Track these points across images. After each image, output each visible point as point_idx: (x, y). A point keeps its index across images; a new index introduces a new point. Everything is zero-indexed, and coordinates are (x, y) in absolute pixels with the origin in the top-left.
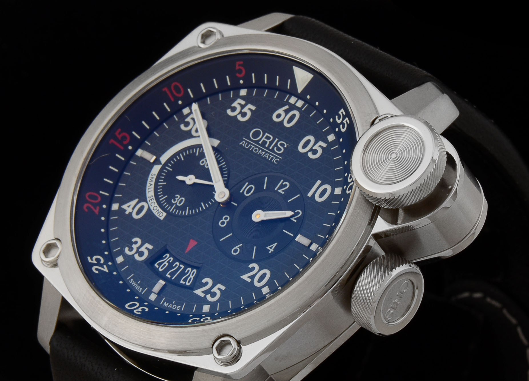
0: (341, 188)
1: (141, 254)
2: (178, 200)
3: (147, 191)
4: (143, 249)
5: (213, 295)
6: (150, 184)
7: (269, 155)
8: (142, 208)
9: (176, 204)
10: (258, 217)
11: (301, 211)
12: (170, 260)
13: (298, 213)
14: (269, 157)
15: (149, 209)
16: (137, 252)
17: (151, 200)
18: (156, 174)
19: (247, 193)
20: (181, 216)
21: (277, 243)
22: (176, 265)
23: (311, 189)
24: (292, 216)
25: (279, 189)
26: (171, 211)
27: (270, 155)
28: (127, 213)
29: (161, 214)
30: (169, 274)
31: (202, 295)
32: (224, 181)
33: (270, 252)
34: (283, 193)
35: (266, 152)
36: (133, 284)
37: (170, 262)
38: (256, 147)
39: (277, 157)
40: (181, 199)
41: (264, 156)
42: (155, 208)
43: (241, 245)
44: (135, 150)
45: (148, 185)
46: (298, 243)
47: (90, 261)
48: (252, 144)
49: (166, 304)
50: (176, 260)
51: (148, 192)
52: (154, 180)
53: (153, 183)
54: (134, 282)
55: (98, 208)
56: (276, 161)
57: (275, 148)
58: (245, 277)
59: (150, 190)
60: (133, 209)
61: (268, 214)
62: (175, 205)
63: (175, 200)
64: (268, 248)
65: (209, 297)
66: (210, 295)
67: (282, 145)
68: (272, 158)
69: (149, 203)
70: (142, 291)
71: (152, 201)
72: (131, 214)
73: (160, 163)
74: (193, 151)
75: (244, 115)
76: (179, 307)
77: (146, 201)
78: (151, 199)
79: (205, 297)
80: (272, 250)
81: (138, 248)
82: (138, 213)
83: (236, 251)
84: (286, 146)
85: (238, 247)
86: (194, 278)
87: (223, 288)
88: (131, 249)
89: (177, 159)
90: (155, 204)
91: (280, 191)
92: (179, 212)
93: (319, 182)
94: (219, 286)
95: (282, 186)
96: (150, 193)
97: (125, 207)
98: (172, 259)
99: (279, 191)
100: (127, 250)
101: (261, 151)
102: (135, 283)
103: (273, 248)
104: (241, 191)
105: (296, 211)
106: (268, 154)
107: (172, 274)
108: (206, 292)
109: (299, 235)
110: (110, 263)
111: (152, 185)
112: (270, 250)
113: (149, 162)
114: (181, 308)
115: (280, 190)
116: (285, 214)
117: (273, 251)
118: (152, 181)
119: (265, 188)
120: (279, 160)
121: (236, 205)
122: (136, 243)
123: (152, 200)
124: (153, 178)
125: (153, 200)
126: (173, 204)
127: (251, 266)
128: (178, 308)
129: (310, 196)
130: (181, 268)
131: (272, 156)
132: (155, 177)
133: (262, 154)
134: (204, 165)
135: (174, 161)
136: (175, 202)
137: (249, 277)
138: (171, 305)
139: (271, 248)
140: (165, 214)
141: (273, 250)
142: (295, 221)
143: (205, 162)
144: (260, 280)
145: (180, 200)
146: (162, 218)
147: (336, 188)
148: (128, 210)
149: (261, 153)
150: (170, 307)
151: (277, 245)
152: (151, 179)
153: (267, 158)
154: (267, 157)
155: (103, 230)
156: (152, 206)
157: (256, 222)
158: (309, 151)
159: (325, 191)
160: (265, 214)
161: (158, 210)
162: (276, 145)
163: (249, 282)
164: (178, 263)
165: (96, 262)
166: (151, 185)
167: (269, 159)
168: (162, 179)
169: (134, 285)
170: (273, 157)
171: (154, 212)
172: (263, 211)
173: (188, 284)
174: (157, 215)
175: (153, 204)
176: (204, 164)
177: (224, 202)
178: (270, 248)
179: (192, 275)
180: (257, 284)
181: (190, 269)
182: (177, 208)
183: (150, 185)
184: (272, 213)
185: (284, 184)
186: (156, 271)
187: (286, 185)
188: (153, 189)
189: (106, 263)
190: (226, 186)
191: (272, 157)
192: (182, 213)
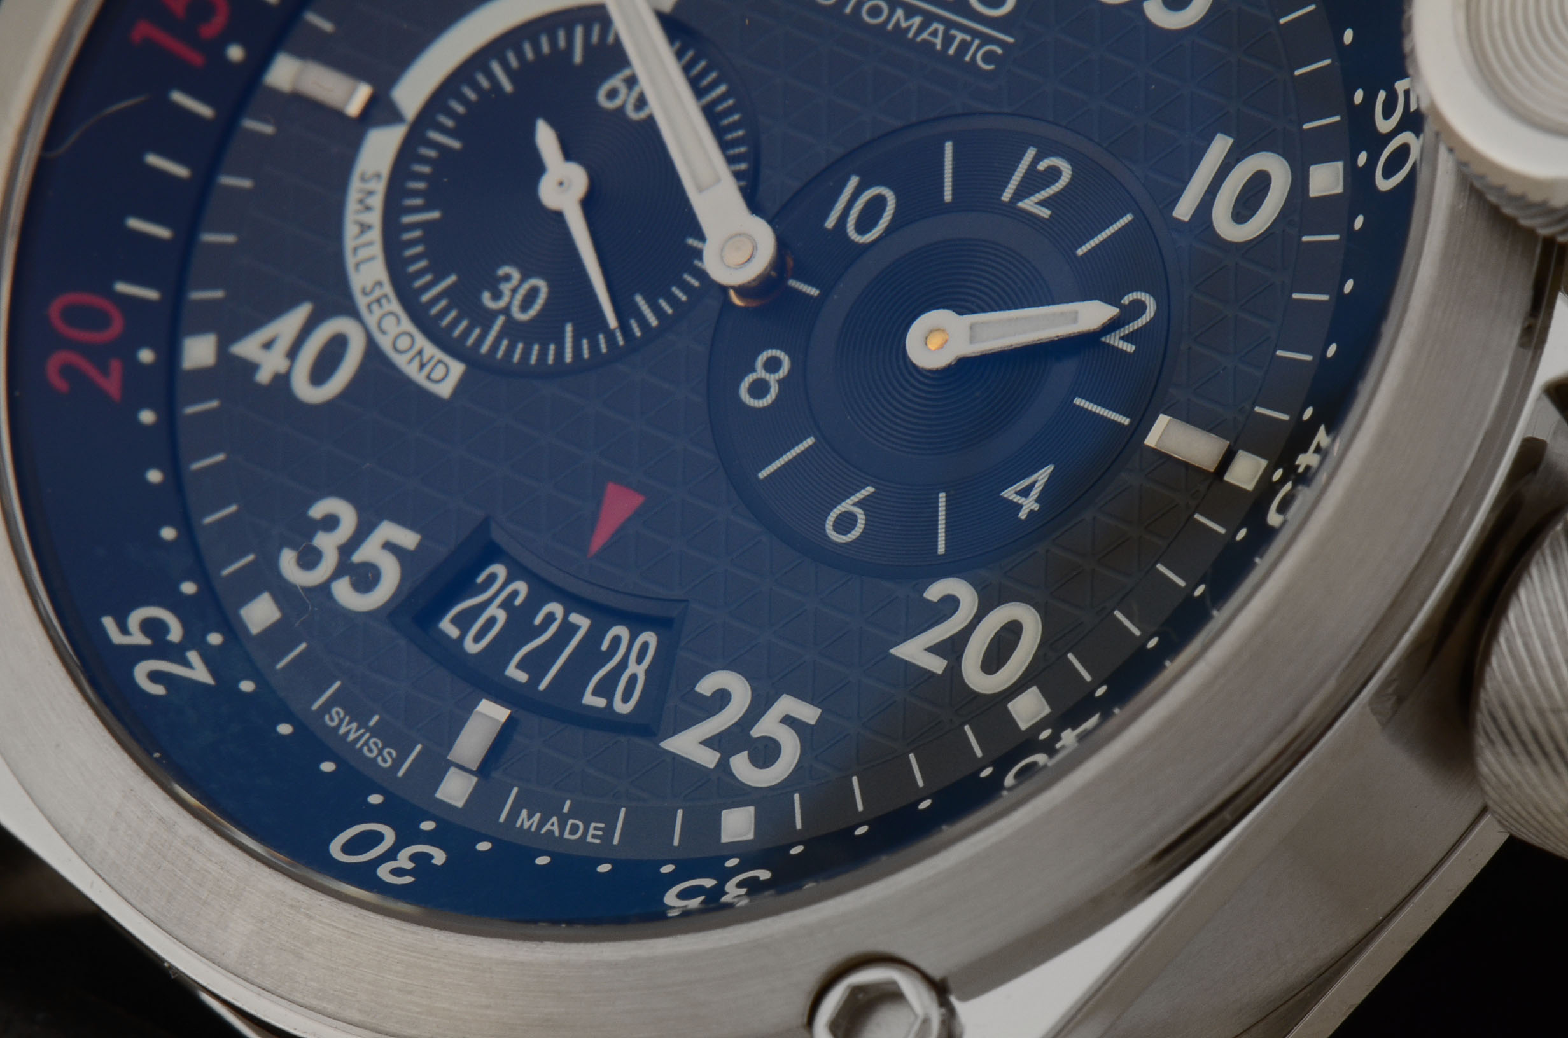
0: (1340, 165)
1: (366, 578)
2: (514, 291)
3: (350, 261)
4: (370, 551)
5: (766, 752)
6: (362, 225)
7: (946, 32)
8: (336, 348)
9: (506, 311)
10: (935, 342)
11: (1152, 294)
12: (515, 593)
13: (1138, 308)
14: (948, 40)
15: (373, 350)
16: (344, 567)
17: (375, 307)
18: (385, 174)
19: (862, 228)
20: (543, 373)
21: (1050, 468)
22: (550, 618)
23: (1185, 182)
24: (1112, 326)
25: (1024, 191)
26: (485, 348)
27: (953, 32)
28: (264, 376)
29: (439, 372)
30: (520, 666)
31: (709, 758)
32: (738, 175)
33: (1023, 515)
34: (1045, 213)
35: (929, 18)
36: (348, 732)
37: (518, 602)
39: (986, 40)
40: (526, 286)
41: (919, 39)
42: (403, 343)
43: (870, 489)
44: (260, 62)
45: (350, 230)
46: (1162, 458)
47: (117, 637)
49: (527, 821)
50: (543, 590)
51: (357, 265)
52: (377, 202)
53: (375, 218)
54: (349, 723)
55: (115, 365)
56: (989, 57)
58: (916, 651)
59: (363, 253)
60: (293, 353)
61: (983, 323)
62: (500, 320)
63: (497, 296)
64: (1009, 494)
65: (741, 766)
66: (746, 753)
68: (964, 46)
69: (371, 320)
70: (398, 763)
71: (380, 306)
72: (282, 380)
73: (393, 116)
74: (553, 42)
76: (596, 828)
77: (353, 312)
78: (378, 301)
79: (723, 765)
80: (1029, 505)
81: (347, 549)
82: (321, 372)
83: (846, 523)
85: (858, 504)
86: (648, 672)
87: (809, 713)
88: (309, 559)
89: (476, 87)
90: (398, 321)
91: (1028, 204)
92: (526, 353)
93: (1220, 146)
94: (788, 705)
95: (1034, 181)
96: (366, 269)
97: (247, 348)
98: (521, 587)
99: (1021, 204)
100: (288, 561)
101: (900, 13)
102: (354, 725)
103: (1035, 493)
104: (830, 223)
105: (1126, 300)
106: (941, 28)
107: (536, 664)
108: (725, 743)
109: (1163, 420)
110: (215, 639)
111: (369, 227)
112: (1019, 507)
113: (338, 115)
114: (609, 832)
115: (1026, 201)
116: (1075, 320)
117: (1036, 507)
118: (368, 208)
119: (948, 196)
120: (999, 51)
121: (814, 292)
122: (330, 523)
123: (384, 301)
124: (370, 193)
125: (389, 301)
126: (493, 315)
127: (935, 592)
128: (591, 831)
129: (1187, 219)
130: (576, 628)
131: (960, 36)
132: (380, 187)
133: (909, 28)
134: (621, 110)
135: (463, 100)
136: (502, 304)
137: (935, 649)
138: (554, 819)
139: (1025, 493)
140: (457, 368)
141: (1037, 501)
142: (1129, 348)
143: (626, 89)
144: (993, 661)
145: (522, 292)
146: (445, 390)
147: (1312, 168)
148: (270, 365)
149: (904, 24)
150: (551, 832)
151: (1052, 476)
152: (361, 201)
153: (939, 47)
154: (938, 42)
155: (154, 476)
156: (383, 332)
157: (930, 371)
159: (1259, 185)
160: (972, 327)
161: (420, 353)
163: (939, 671)
164: (556, 608)
165: (146, 641)
166: (364, 228)
167: (951, 52)
168: (415, 193)
169: (351, 737)
170: (968, 38)
171: (401, 361)
172: (960, 314)
173: (622, 708)
174: (420, 378)
175: (389, 323)
176: (617, 102)
177: (754, 284)
178: (1018, 493)
179: (640, 661)
180: (976, 679)
181: (621, 631)
182: (513, 330)
183: (362, 233)
184: (1010, 320)
185: (1042, 166)
186: (450, 653)
187: (1054, 174)
188: (377, 250)
189: (193, 639)
190: (754, 202)
191: (963, 42)
192: (543, 354)
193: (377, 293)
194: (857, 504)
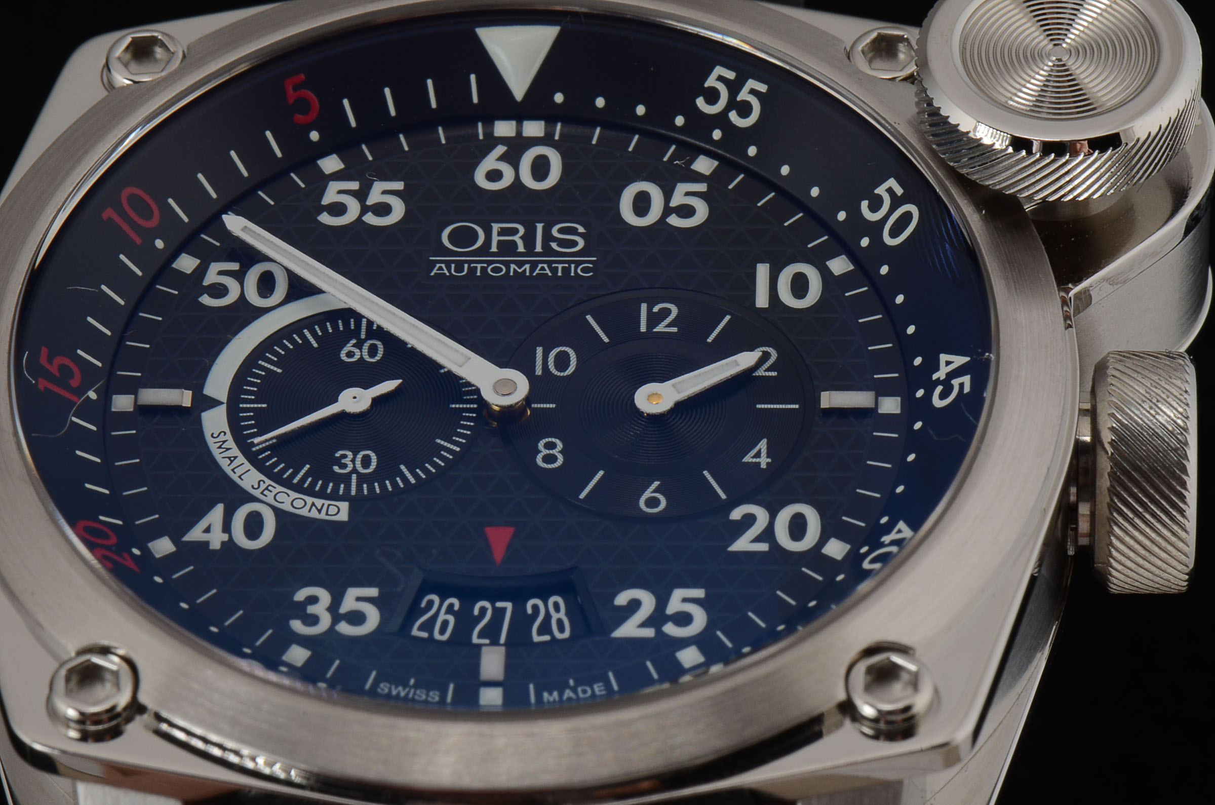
0: (846, 258)
1: (356, 618)
2: (353, 461)
3: (234, 477)
4: (349, 605)
5: (683, 619)
6: (229, 458)
7: (549, 266)
8: (255, 518)
9: (354, 471)
10: (656, 400)
11: (770, 347)
12: (452, 605)
13: (767, 355)
14: (554, 269)
16: (338, 617)
18: (227, 431)
19: (562, 369)
20: (401, 493)
21: (765, 441)
22: (484, 609)
23: (754, 292)
24: (758, 364)
25: (652, 325)
26: (354, 492)
27: (554, 265)
28: (215, 546)
29: (333, 510)
30: (481, 636)
31: (647, 633)
33: (764, 467)
34: (673, 329)
35: (534, 263)
36: (399, 692)
37: (457, 608)
38: (489, 263)
39: (579, 263)
40: (360, 456)
41: (535, 274)
42: (299, 504)
43: (657, 483)
44: (107, 398)
45: (224, 464)
46: (837, 410)
48: (470, 262)
49: (551, 697)
51: (240, 477)
52: (231, 443)
53: (235, 451)
54: (396, 688)
55: (126, 556)
56: (586, 271)
57: (554, 246)
58: (743, 544)
59: (239, 471)
60: (227, 529)
62: (354, 476)
63: (343, 466)
64: (748, 459)
65: (672, 630)
66: (670, 623)
67: (568, 231)
68: (566, 270)
69: (269, 500)
70: (443, 696)
71: (271, 492)
72: (229, 544)
73: (213, 403)
74: (293, 341)
75: (381, 210)
76: (598, 687)
77: (253, 499)
78: (267, 489)
79: (660, 633)
80: (764, 461)
81: (333, 608)
82: (252, 534)
83: (653, 502)
84: (582, 231)
86: (568, 613)
87: (698, 593)
88: (311, 620)
90: (287, 494)
91: (660, 329)
92: (383, 486)
93: (763, 268)
94: (679, 593)
95: (656, 318)
96: (248, 477)
97: (194, 536)
98: (454, 601)
99: (655, 330)
100: (297, 626)
101: (513, 266)
102: (400, 688)
103: (764, 455)
104: (539, 373)
105: (760, 351)
106: (545, 265)
107: (490, 632)
108: (653, 623)
109: (823, 394)
110: (284, 669)
111: (235, 457)
112: (759, 463)
114: (608, 685)
115: (658, 328)
116: (735, 364)
117: (769, 461)
118: (228, 449)
119: (607, 339)
120: (591, 265)
121: (552, 406)
122: (313, 599)
123: (270, 488)
125: (274, 487)
126: (347, 475)
127: (736, 515)
128: (597, 689)
129: (766, 306)
130: (504, 609)
131: (560, 266)
132: (228, 438)
133: (524, 272)
134: (360, 361)
135: (252, 384)
136: (350, 469)
137: (757, 539)
138: (568, 691)
139: (757, 456)
140: (343, 505)
141: (768, 458)
142: (774, 375)
143: (356, 351)
145: (359, 460)
146: (342, 517)
147: (829, 262)
148: (215, 539)
149: (520, 271)
150: (570, 697)
151: (768, 444)
152: (220, 447)
153: (550, 274)
154: (548, 272)
155: (184, 606)
156: (281, 502)
157: (664, 413)
158: (666, 215)
159: (800, 280)
160: (674, 387)
161: (313, 505)
162: (549, 238)
163: (766, 550)
164: (484, 603)
166: (232, 459)
167: (560, 274)
168: (253, 435)
169: (403, 694)
170: (566, 265)
171: (303, 512)
172: (662, 382)
173: (562, 636)
174: (322, 516)
175: (282, 497)
176: (356, 358)
178: (753, 457)
179: (558, 611)
180: (793, 546)
181: (536, 601)
182: (366, 478)
183: (232, 461)
184: (697, 376)
185: (655, 310)
187: (666, 311)
188: (247, 465)
191: (564, 268)
192: (394, 484)
193: (263, 486)
194: (654, 491)
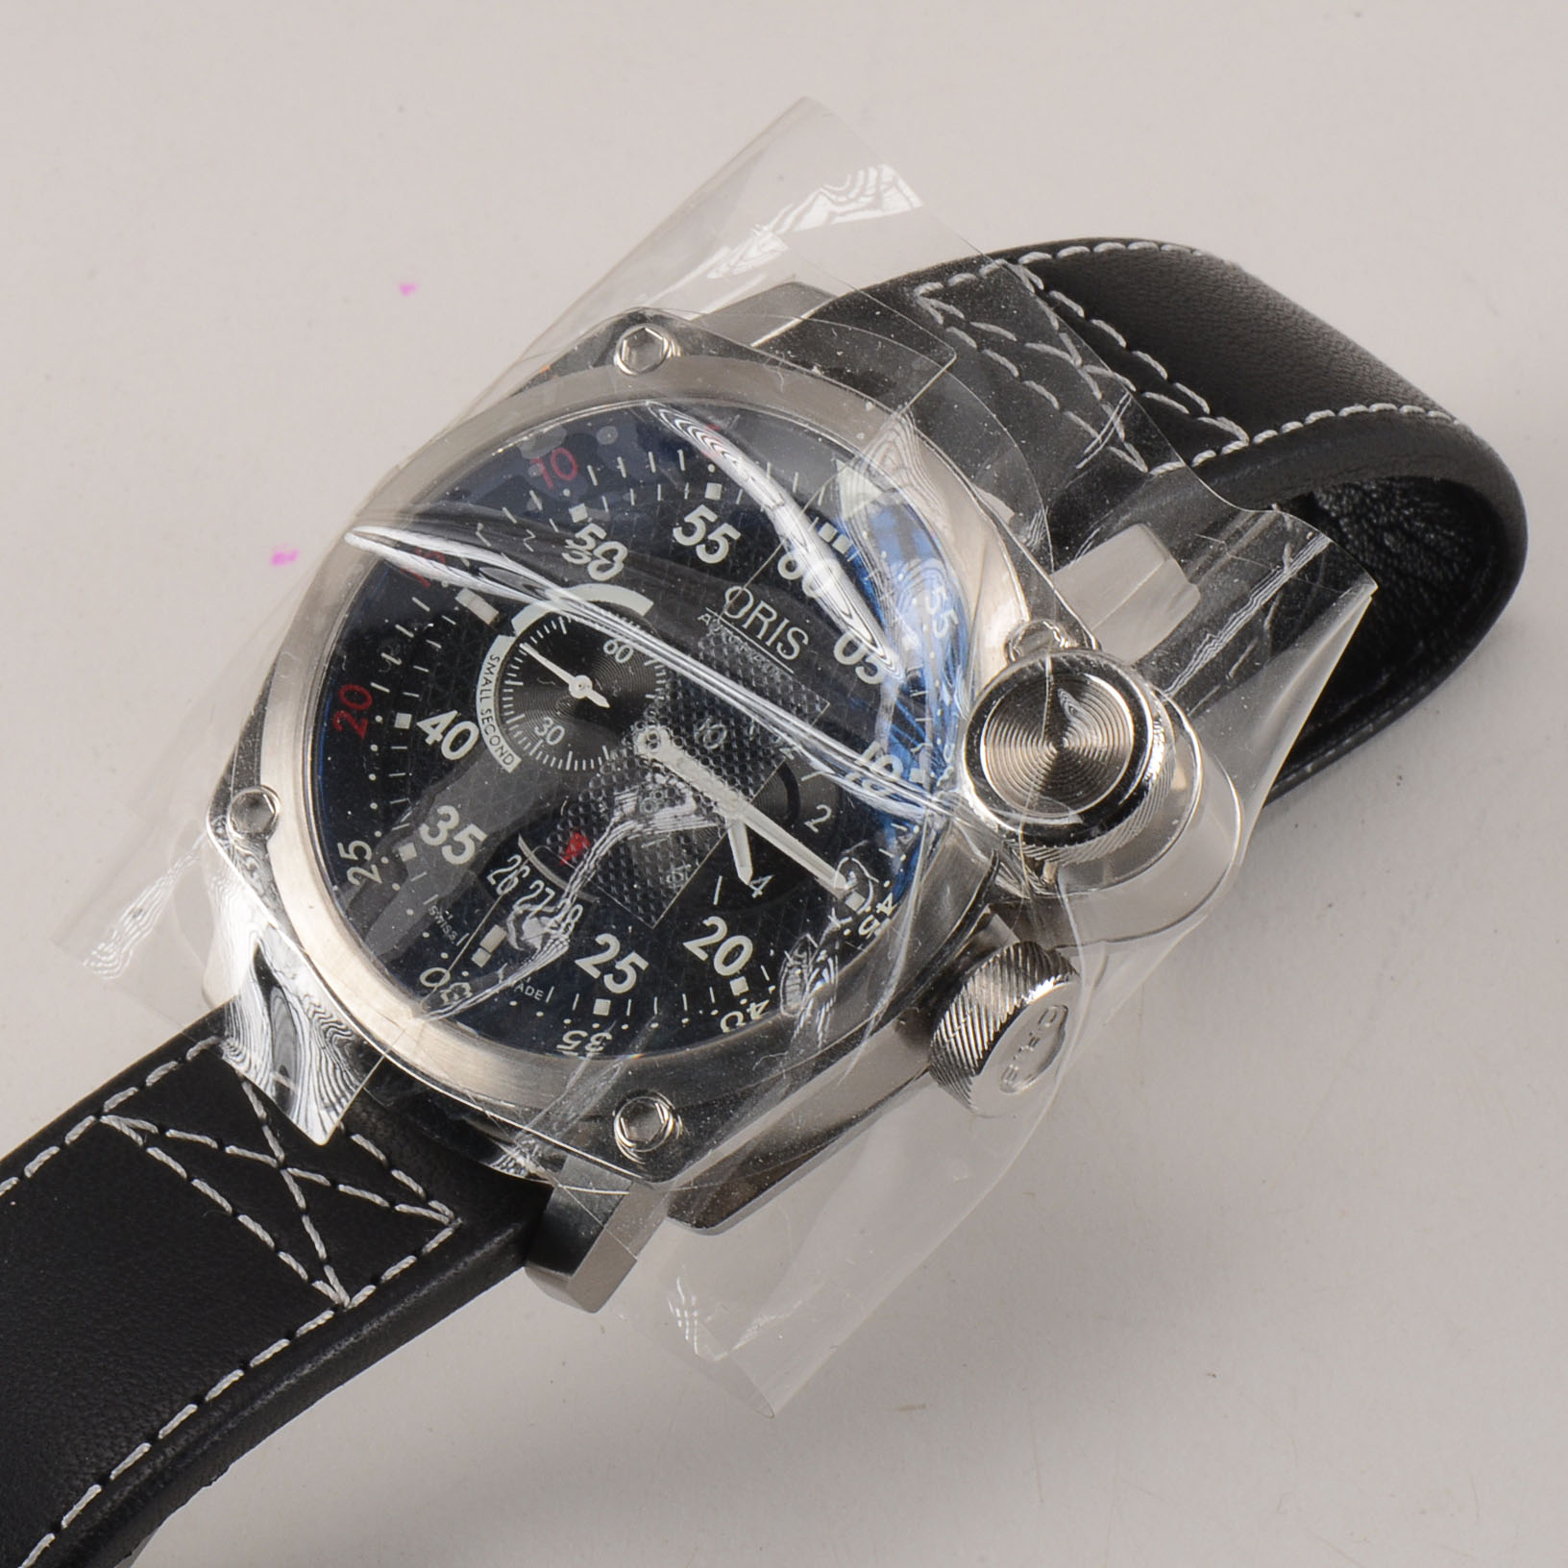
1: (458, 849)
2: (549, 729)
3: (479, 696)
4: (461, 837)
5: (620, 977)
6: (487, 680)
8: (463, 736)
9: (544, 738)
11: (831, 808)
12: (524, 871)
13: (824, 812)
14: (764, 663)
15: (480, 738)
16: (449, 841)
17: (485, 721)
18: (502, 659)
19: (710, 742)
20: (555, 773)
21: (770, 877)
22: (538, 887)
24: (810, 818)
26: (531, 753)
27: (767, 660)
28: (429, 741)
29: (509, 760)
31: (595, 974)
33: (754, 896)
34: (792, 757)
35: (759, 651)
36: (438, 919)
37: (524, 876)
38: (736, 632)
39: (781, 668)
40: (555, 729)
41: (752, 659)
42: (495, 741)
43: (690, 866)
45: (481, 681)
47: (343, 854)
48: (725, 625)
50: (536, 874)
51: (481, 700)
52: (496, 670)
53: (493, 678)
54: (439, 915)
55: (364, 721)
57: (780, 645)
58: (694, 946)
59: (484, 694)
60: (444, 734)
62: (541, 741)
63: (541, 730)
65: (608, 979)
66: (612, 975)
67: (798, 637)
69: (482, 727)
71: (488, 721)
72: (437, 745)
73: (510, 632)
75: (712, 547)
77: (475, 720)
79: (601, 977)
81: (452, 832)
84: (806, 641)
86: (576, 924)
87: (643, 964)
88: (434, 832)
90: (495, 730)
92: (549, 761)
94: (633, 957)
96: (485, 701)
97: (425, 725)
98: (527, 869)
100: (424, 831)
103: (761, 887)
108: (603, 968)
110: (385, 861)
111: (490, 682)
112: (753, 891)
113: (483, 622)
117: (761, 893)
118: (491, 673)
122: (447, 818)
123: (490, 719)
125: (492, 720)
126: (538, 738)
127: (708, 921)
130: (548, 895)
132: (498, 665)
134: (613, 656)
135: (543, 632)
136: (542, 734)
137: (704, 948)
140: (518, 760)
143: (616, 646)
144: (727, 961)
145: (553, 730)
146: (510, 769)
147: (913, 768)
148: (433, 736)
149: (747, 650)
150: (519, 989)
151: (771, 880)
152: (488, 669)
154: (760, 663)
155: (372, 777)
156: (487, 734)
158: (859, 664)
161: (502, 748)
162: (782, 638)
163: (703, 959)
164: (540, 883)
165: (356, 858)
166: (488, 682)
167: (765, 670)
168: (514, 671)
169: (439, 922)
170: (773, 665)
171: (493, 749)
173: (561, 937)
174: (500, 761)
175: (490, 730)
176: (612, 652)
178: (754, 885)
179: (573, 917)
180: (720, 968)
181: (567, 902)
182: (545, 748)
183: (487, 684)
186: (490, 891)
188: (491, 694)
189: (376, 860)
191: (771, 666)
192: (557, 763)
193: (488, 715)
